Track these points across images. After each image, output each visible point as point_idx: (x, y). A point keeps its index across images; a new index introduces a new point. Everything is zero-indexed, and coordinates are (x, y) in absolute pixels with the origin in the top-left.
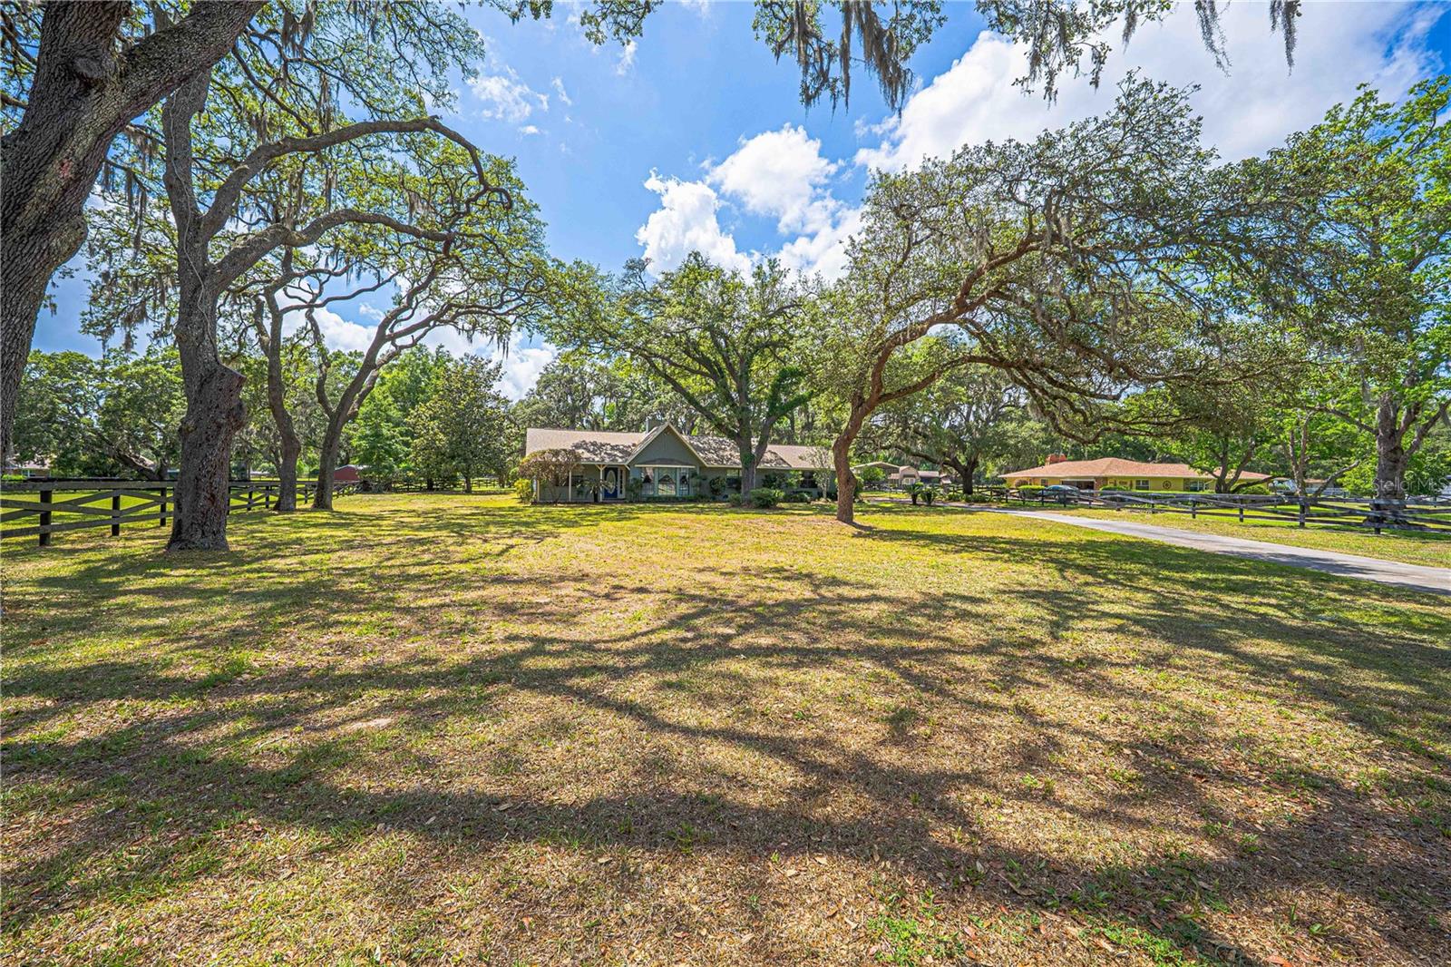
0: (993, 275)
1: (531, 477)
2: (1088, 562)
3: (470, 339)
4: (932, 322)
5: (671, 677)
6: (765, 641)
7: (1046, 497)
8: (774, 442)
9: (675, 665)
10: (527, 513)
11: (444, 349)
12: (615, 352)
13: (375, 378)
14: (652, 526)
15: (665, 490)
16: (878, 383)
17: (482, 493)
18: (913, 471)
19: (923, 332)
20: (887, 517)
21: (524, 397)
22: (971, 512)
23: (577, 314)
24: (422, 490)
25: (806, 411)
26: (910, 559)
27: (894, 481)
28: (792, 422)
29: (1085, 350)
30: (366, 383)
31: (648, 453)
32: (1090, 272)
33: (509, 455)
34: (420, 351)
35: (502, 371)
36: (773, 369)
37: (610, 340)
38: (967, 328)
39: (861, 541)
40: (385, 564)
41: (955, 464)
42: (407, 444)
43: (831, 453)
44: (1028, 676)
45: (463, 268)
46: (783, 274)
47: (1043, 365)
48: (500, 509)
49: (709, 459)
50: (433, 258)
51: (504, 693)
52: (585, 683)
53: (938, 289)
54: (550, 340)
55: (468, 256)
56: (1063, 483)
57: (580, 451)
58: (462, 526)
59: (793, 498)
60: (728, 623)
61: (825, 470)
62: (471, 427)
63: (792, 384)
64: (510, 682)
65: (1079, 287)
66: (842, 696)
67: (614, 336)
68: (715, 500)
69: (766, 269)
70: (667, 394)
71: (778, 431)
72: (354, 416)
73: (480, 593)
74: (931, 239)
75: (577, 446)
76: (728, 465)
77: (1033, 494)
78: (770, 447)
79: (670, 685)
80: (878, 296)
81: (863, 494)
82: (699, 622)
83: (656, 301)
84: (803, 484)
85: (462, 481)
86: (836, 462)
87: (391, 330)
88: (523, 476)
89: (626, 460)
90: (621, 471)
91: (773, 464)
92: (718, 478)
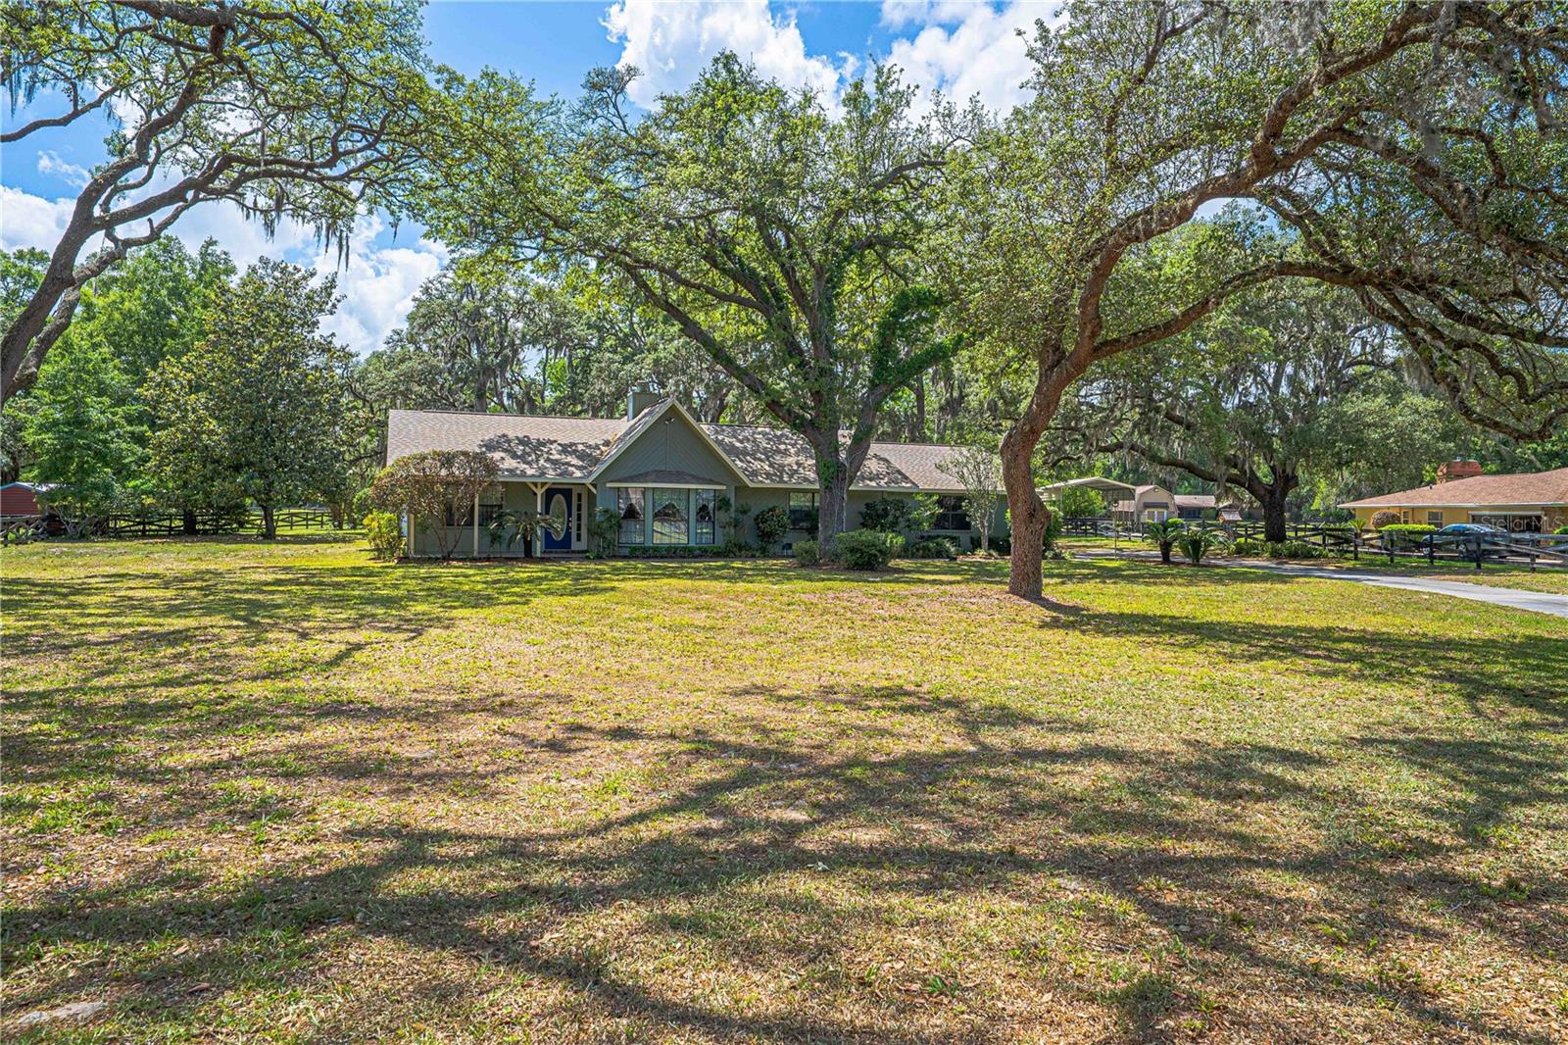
0: (1330, 95)
1: (396, 507)
2: (1529, 680)
3: (269, 227)
4: (1203, 194)
5: (679, 907)
6: (866, 836)
7: (1439, 547)
8: (884, 438)
9: (686, 886)
10: (389, 579)
11: (218, 249)
12: (567, 258)
13: (72, 306)
14: (641, 605)
15: (667, 534)
16: (1093, 320)
17: (297, 540)
18: (1162, 495)
19: (1185, 215)
20: (1111, 588)
21: (382, 347)
22: (1283, 579)
23: (489, 181)
24: (173, 534)
25: (948, 376)
26: (1159, 675)
27: (1124, 516)
28: (920, 398)
29: (1526, 246)
30: (53, 314)
31: (633, 460)
32: (1537, 82)
33: (354, 462)
34: (166, 250)
35: (336, 293)
36: (883, 290)
37: (556, 234)
38: (1276, 207)
39: (1059, 634)
40: (95, 682)
41: (1251, 483)
42: (140, 440)
43: (997, 460)
44: (1403, 914)
45: (252, 84)
46: (903, 98)
47: (1433, 279)
48: (334, 571)
49: (755, 471)
50: (191, 62)
51: (340, 942)
52: (503, 923)
53: (1217, 126)
54: (434, 233)
55: (261, 59)
56: (1475, 519)
57: (497, 455)
58: (253, 606)
59: (922, 549)
60: (793, 799)
61: (984, 494)
62: (274, 406)
63: (922, 320)
64: (352, 920)
65: (1514, 116)
66: (1022, 946)
67: (564, 226)
68: (765, 554)
69: (870, 88)
70: (670, 343)
71: (892, 416)
72: (28, 383)
73: (294, 739)
74: (1203, 25)
75: (491, 446)
76: (795, 483)
77: (1412, 542)
78: (875, 448)
79: (676, 924)
80: (1095, 143)
81: (1061, 542)
82: (734, 798)
83: (646, 154)
84: (939, 522)
85: (256, 515)
86: (1008, 478)
87: (105, 207)
88: (382, 506)
89: (590, 473)
90: (579, 496)
91: (882, 482)
92: (772, 510)
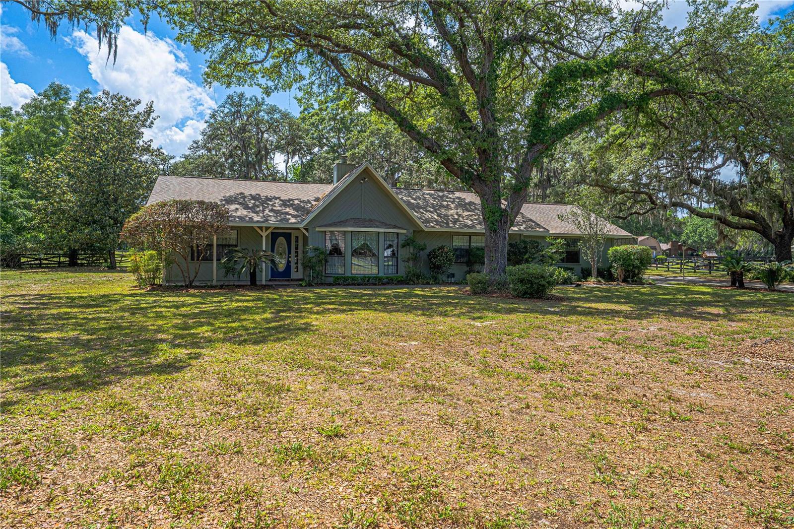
15: (362, 267)
31: (334, 211)
49: (427, 220)
57: (233, 207)
76: (457, 228)
89: (303, 220)
90: (297, 237)
91: (522, 228)
92: (442, 248)
